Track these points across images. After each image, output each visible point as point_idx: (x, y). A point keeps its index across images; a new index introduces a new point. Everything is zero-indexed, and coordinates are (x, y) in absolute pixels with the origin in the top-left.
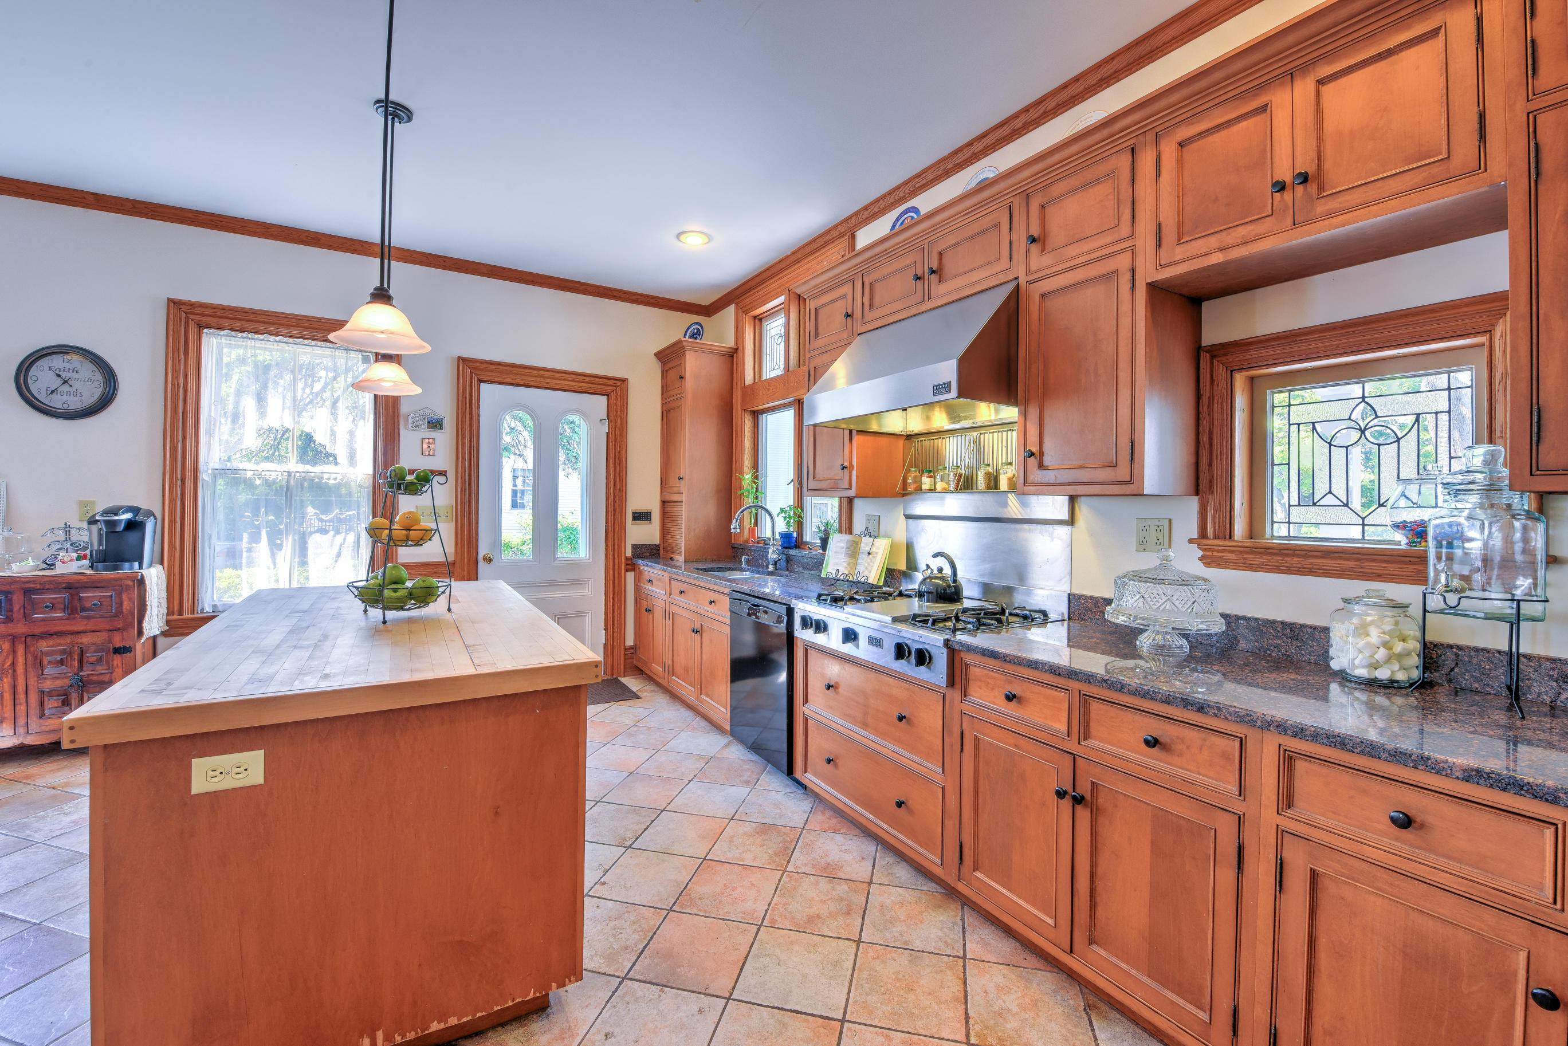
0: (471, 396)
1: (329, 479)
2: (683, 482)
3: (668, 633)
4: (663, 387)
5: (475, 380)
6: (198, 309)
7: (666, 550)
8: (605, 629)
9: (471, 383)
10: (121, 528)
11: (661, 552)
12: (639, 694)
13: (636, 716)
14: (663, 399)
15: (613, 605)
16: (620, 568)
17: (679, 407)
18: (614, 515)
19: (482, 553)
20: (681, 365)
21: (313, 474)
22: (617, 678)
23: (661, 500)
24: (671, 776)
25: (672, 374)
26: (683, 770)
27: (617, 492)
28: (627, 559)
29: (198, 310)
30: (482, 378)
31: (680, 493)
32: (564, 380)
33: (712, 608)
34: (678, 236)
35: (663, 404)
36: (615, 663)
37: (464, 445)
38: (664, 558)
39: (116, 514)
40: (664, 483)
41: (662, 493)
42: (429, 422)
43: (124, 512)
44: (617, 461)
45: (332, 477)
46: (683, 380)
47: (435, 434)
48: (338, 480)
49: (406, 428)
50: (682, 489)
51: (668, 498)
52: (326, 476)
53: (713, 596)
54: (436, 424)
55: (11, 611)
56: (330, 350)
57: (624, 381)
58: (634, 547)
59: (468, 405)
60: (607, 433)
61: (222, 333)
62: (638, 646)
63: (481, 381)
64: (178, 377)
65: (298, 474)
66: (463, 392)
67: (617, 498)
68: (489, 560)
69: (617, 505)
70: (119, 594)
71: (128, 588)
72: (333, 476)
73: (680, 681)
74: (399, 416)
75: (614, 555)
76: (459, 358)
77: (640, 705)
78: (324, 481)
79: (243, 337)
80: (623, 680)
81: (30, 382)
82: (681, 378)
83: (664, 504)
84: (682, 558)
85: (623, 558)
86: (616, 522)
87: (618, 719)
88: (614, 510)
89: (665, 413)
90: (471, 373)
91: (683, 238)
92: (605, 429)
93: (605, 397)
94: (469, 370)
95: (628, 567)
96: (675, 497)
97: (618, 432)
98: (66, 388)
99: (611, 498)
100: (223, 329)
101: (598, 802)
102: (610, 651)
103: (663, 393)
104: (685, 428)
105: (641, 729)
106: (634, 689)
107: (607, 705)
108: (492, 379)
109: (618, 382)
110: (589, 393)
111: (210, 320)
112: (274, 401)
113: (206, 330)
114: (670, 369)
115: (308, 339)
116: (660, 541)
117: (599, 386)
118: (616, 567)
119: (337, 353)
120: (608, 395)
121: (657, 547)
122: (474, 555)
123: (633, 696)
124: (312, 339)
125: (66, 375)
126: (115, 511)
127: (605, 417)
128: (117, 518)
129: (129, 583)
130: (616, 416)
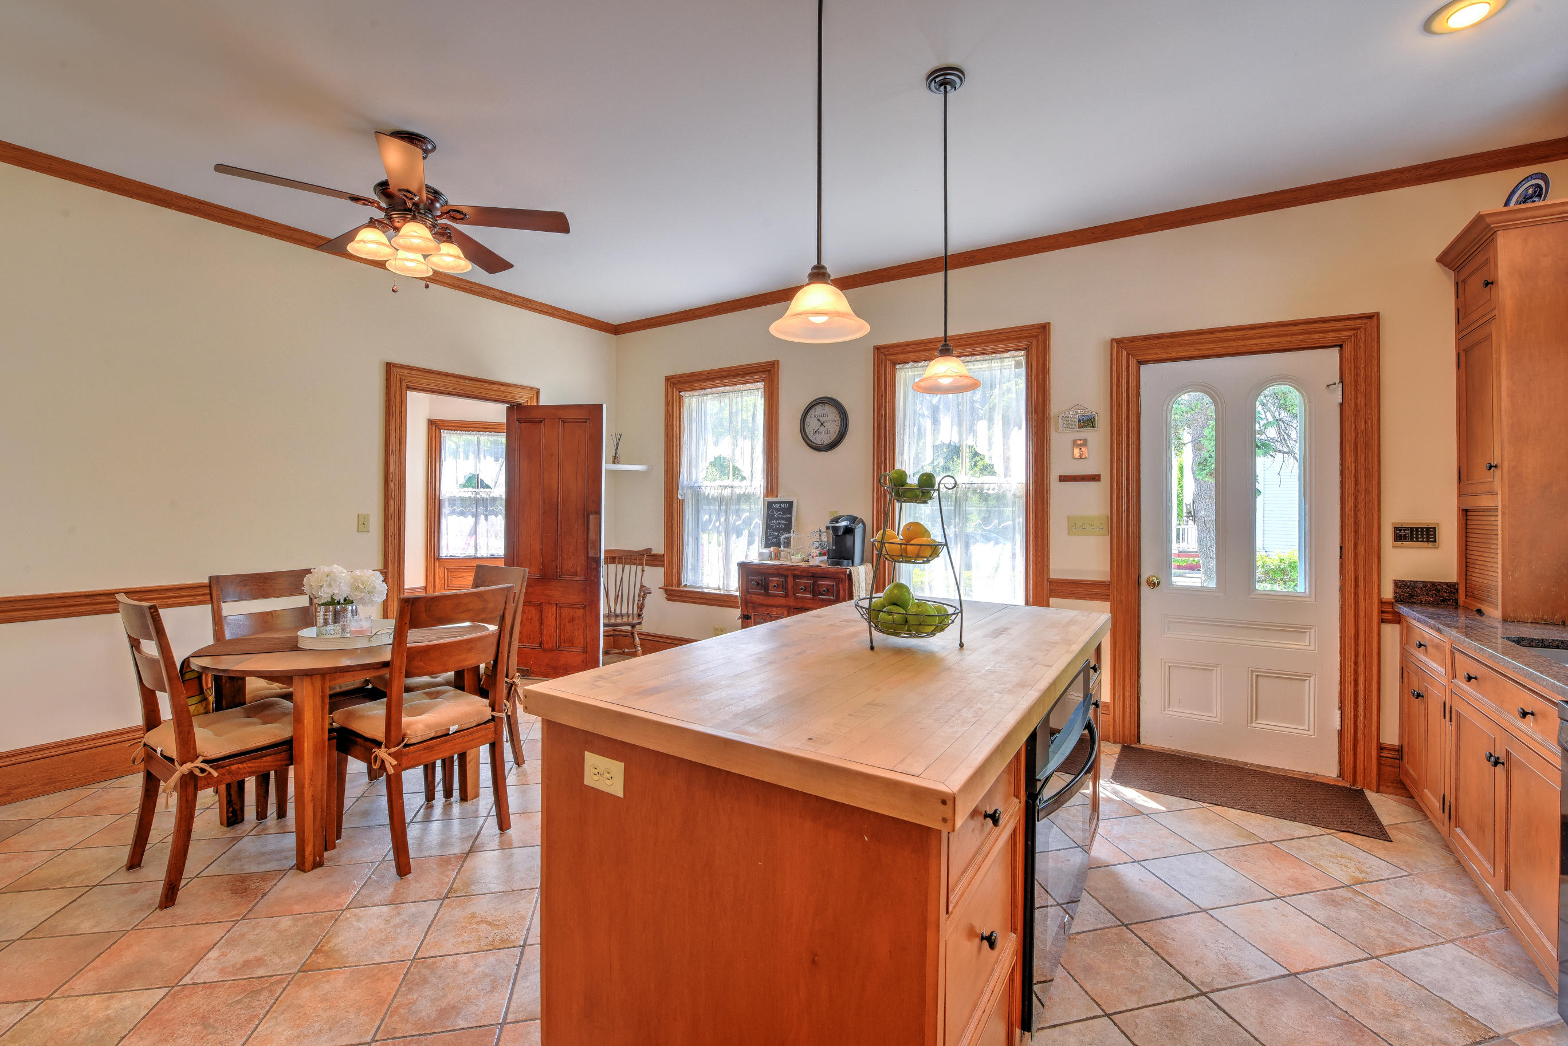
0: (1128, 383)
1: (988, 490)
2: (1498, 473)
3: (1451, 744)
4: (1458, 311)
5: (1133, 363)
6: (894, 349)
7: (1470, 594)
8: (1341, 708)
9: (1128, 367)
10: (840, 533)
11: (1462, 597)
12: (1392, 833)
13: (1362, 872)
14: (1458, 331)
15: (1356, 672)
16: (1368, 617)
17: (1488, 337)
18: (1356, 532)
19: (1145, 575)
20: (1489, 263)
21: (976, 486)
22: (1361, 792)
23: (1459, 507)
24: (1370, 1023)
25: (1475, 283)
26: (1408, 1026)
27: (1362, 495)
28: (1382, 603)
29: (892, 351)
30: (1141, 358)
31: (1493, 493)
32: (1261, 338)
33: (1526, 726)
34: (1427, 27)
35: (1459, 340)
36: (1360, 766)
37: (1119, 443)
38: (1466, 608)
39: (837, 522)
40: (1463, 476)
41: (1461, 494)
42: (1079, 421)
43: (842, 521)
44: (1361, 446)
45: (991, 488)
46: (1493, 287)
47: (1088, 434)
48: (996, 491)
49: (1056, 430)
50: (1497, 485)
51: (1471, 503)
52: (986, 486)
53: (1531, 702)
54: (1088, 422)
55: (788, 589)
56: (987, 362)
57: (1373, 318)
58: (1398, 585)
59: (1124, 395)
60: (1341, 405)
61: (908, 366)
62: (1406, 749)
63: (1140, 363)
64: (881, 409)
65: (964, 486)
66: (1118, 379)
67: (1361, 506)
68: (1153, 585)
69: (1361, 515)
70: (838, 585)
71: (842, 580)
72: (992, 486)
73: (1468, 842)
74: (1048, 419)
75: (1356, 595)
76: (1112, 340)
77: (1381, 853)
78: (985, 491)
79: (922, 366)
80: (1371, 796)
81: (806, 427)
82: (1487, 284)
83: (1465, 513)
84: (1498, 613)
85: (1375, 601)
86: (1361, 542)
87: (1323, 863)
88: (1356, 523)
89: (1463, 355)
90: (1128, 355)
91: (1437, 25)
92: (1337, 396)
93: (1336, 351)
94: (1124, 353)
95: (1386, 616)
96: (1485, 502)
97: (1361, 400)
98: (822, 429)
99: (1350, 504)
100: (907, 363)
101: (1202, 994)
102: (1349, 744)
103: (1458, 322)
104: (1499, 374)
105: (1359, 898)
106: (1385, 820)
107: (1316, 830)
108: (1155, 357)
109: (1358, 322)
110: (1304, 349)
111: (899, 357)
112: (946, 420)
113: (897, 367)
114: (1470, 275)
115: (968, 356)
116: (1459, 575)
117: (1322, 335)
118: (1362, 614)
119: (993, 365)
120: (1341, 346)
121: (1452, 588)
122: (1134, 577)
123: (1379, 832)
124: (972, 355)
125: (822, 419)
126: (836, 520)
127: (1337, 380)
128: (837, 525)
129: (843, 576)
130: (1356, 375)
